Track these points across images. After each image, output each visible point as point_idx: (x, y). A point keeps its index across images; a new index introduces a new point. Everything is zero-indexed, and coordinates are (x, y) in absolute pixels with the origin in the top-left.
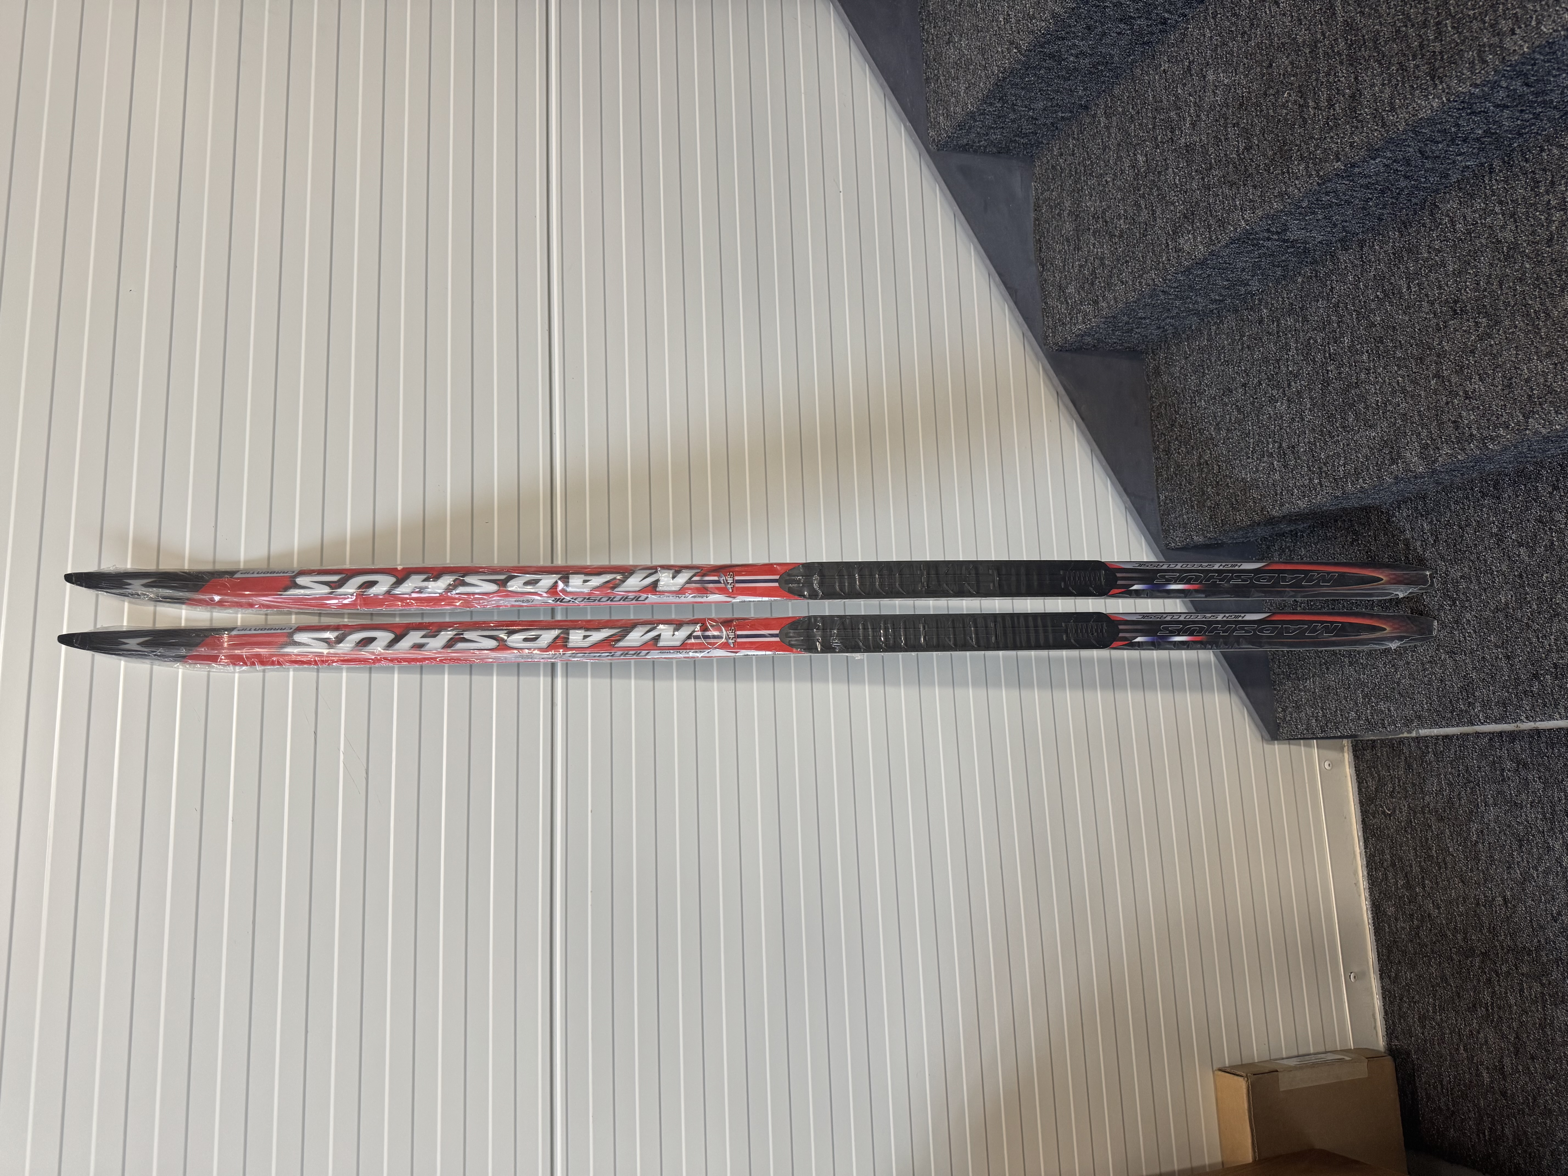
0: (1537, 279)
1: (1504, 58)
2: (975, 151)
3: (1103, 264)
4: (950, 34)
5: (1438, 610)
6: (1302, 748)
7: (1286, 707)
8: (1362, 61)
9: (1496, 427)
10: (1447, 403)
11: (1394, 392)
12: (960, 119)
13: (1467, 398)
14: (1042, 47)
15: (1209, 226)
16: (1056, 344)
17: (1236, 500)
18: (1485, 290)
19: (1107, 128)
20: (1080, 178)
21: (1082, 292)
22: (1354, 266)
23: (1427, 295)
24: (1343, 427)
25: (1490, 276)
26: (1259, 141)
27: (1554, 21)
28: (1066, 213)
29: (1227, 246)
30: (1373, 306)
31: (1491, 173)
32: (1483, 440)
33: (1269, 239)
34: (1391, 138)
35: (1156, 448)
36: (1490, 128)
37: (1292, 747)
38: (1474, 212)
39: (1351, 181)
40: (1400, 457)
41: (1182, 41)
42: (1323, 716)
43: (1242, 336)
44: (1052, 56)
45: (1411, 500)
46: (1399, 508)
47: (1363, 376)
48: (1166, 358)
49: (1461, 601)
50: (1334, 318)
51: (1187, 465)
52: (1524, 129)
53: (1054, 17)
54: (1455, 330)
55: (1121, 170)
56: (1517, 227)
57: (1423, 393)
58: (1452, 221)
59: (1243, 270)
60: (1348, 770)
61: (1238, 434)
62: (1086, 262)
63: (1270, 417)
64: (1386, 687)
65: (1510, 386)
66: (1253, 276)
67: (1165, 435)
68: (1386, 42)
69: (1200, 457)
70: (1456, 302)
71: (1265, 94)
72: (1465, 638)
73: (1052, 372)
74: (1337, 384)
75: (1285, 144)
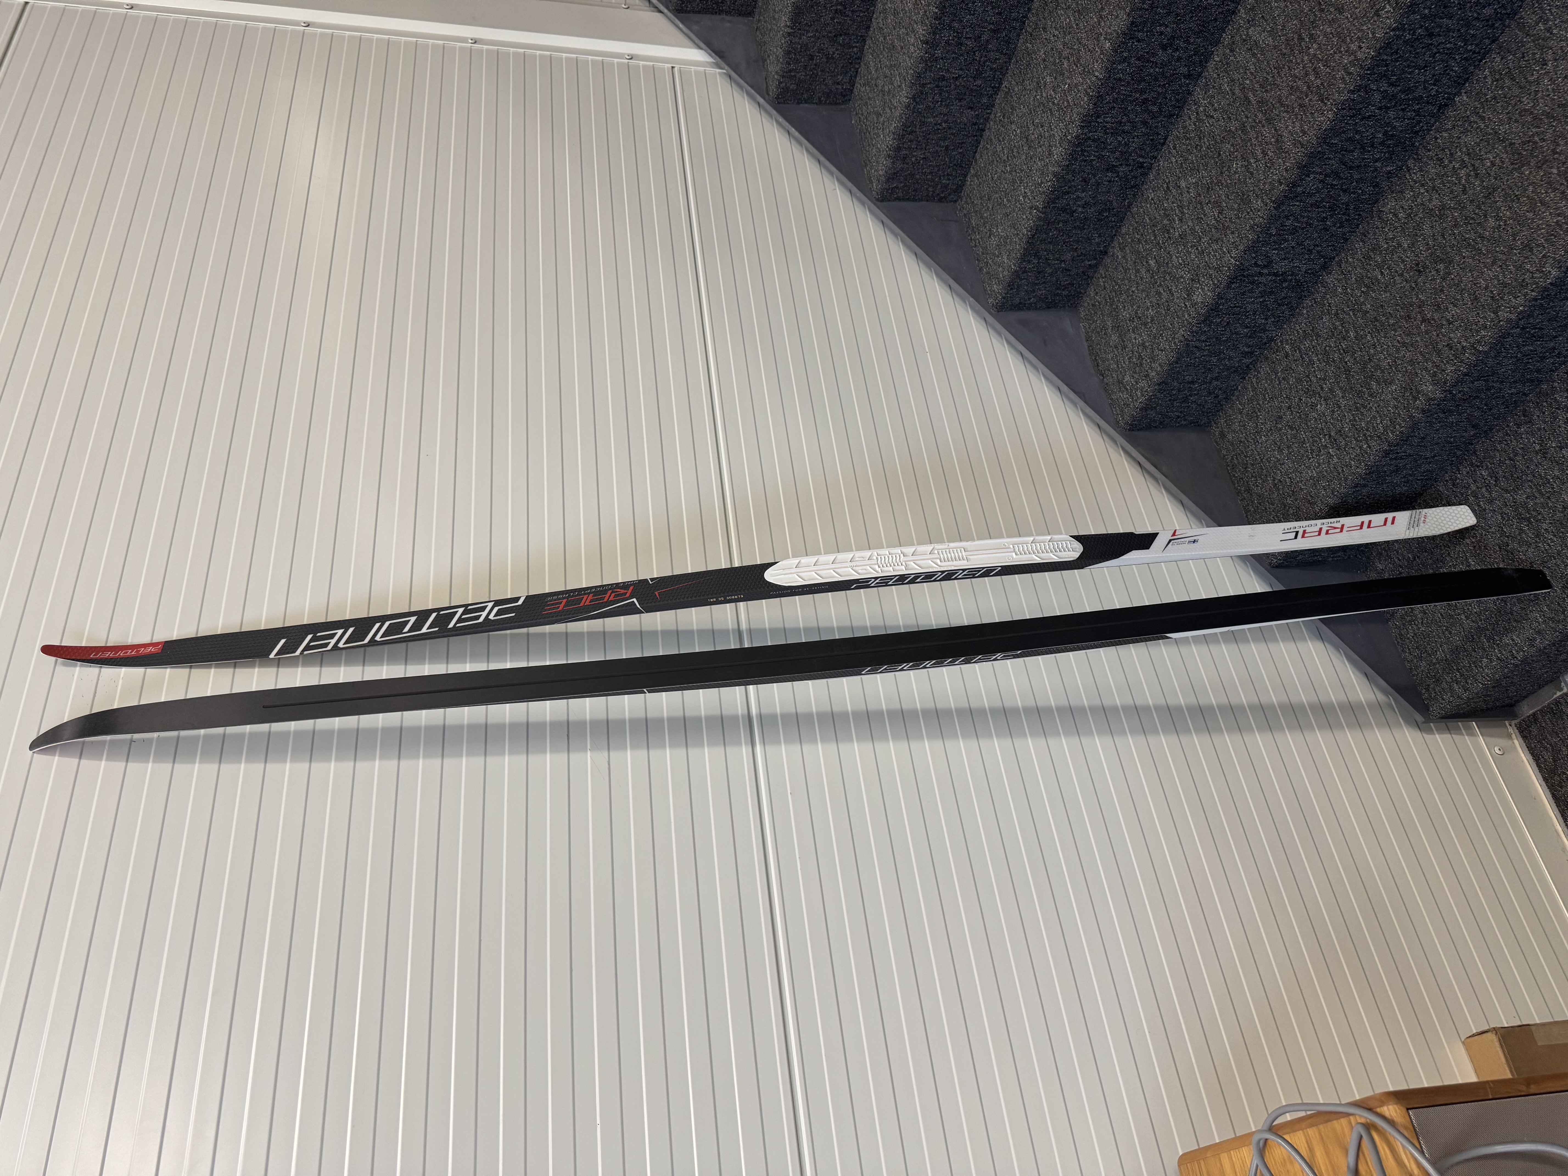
0: (1466, 219)
1: (1361, 65)
2: (1029, 309)
3: (1145, 347)
4: (990, 230)
5: (1520, 534)
6: (1466, 737)
7: (1429, 685)
8: (1276, 117)
9: (1477, 331)
10: (1438, 335)
11: (1398, 351)
12: (1008, 280)
13: (1450, 324)
14: (1054, 203)
15: (1211, 275)
16: (1127, 423)
17: (1311, 496)
18: (1434, 245)
19: (1124, 257)
20: (1114, 301)
21: (1135, 375)
22: (1339, 280)
23: (1396, 272)
24: (1371, 395)
25: (1434, 235)
26: (1226, 203)
27: (1382, 28)
28: (1110, 330)
29: (1229, 286)
30: (1362, 300)
31: (1409, 171)
32: (1473, 346)
33: (1261, 274)
34: (1312, 153)
35: (1239, 493)
36: (1386, 131)
37: (1453, 736)
38: (1408, 200)
39: (1301, 201)
40: (1419, 392)
41: (1159, 174)
42: (1461, 676)
43: (1276, 374)
44: (1064, 210)
45: (1465, 459)
46: (1458, 470)
47: (1372, 351)
48: (1226, 421)
49: (1534, 518)
50: (1337, 323)
51: (1266, 491)
52: (1415, 127)
53: (1055, 176)
54: (1424, 283)
55: (1141, 278)
56: (1439, 194)
57: (1418, 339)
58: (1395, 215)
59: (1254, 314)
60: (1523, 755)
61: (1297, 445)
62: (1133, 353)
63: (1316, 420)
64: (1503, 621)
65: (1476, 299)
66: (1266, 319)
67: (1242, 479)
68: (1287, 98)
69: (1274, 479)
70: (1417, 265)
71: (1222, 173)
72: (1549, 545)
73: (1130, 446)
74: (1356, 368)
75: (1243, 195)
